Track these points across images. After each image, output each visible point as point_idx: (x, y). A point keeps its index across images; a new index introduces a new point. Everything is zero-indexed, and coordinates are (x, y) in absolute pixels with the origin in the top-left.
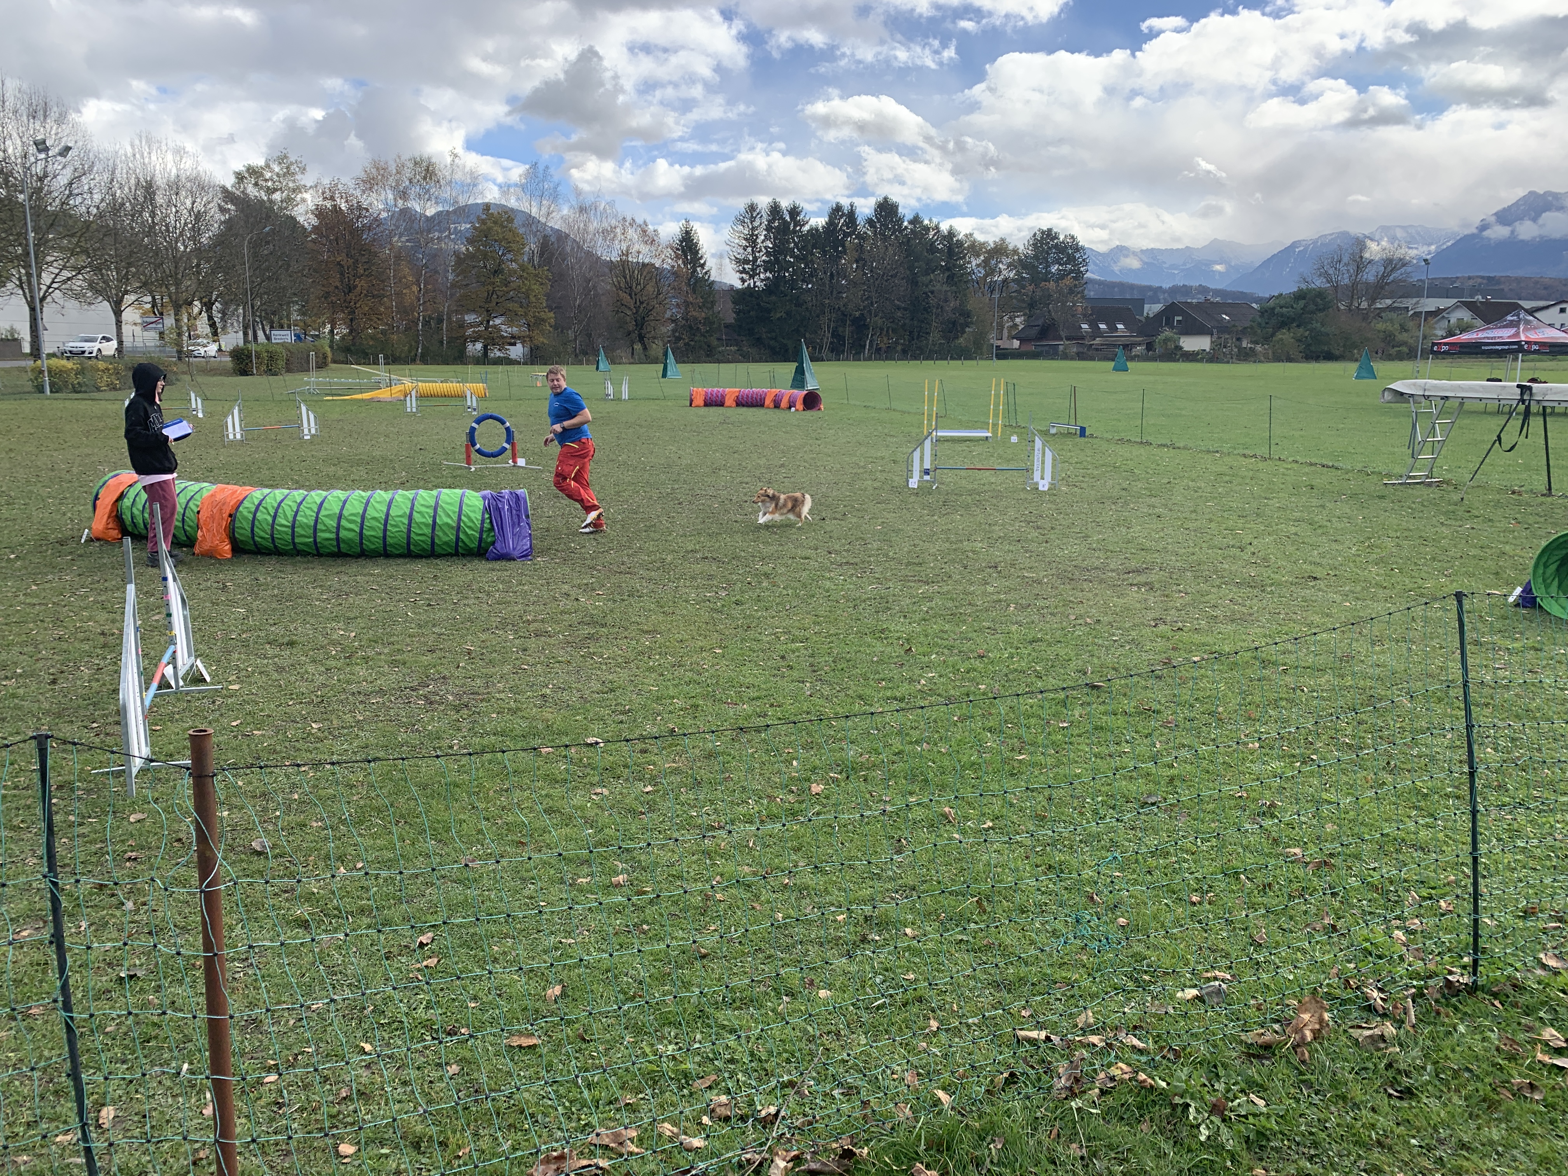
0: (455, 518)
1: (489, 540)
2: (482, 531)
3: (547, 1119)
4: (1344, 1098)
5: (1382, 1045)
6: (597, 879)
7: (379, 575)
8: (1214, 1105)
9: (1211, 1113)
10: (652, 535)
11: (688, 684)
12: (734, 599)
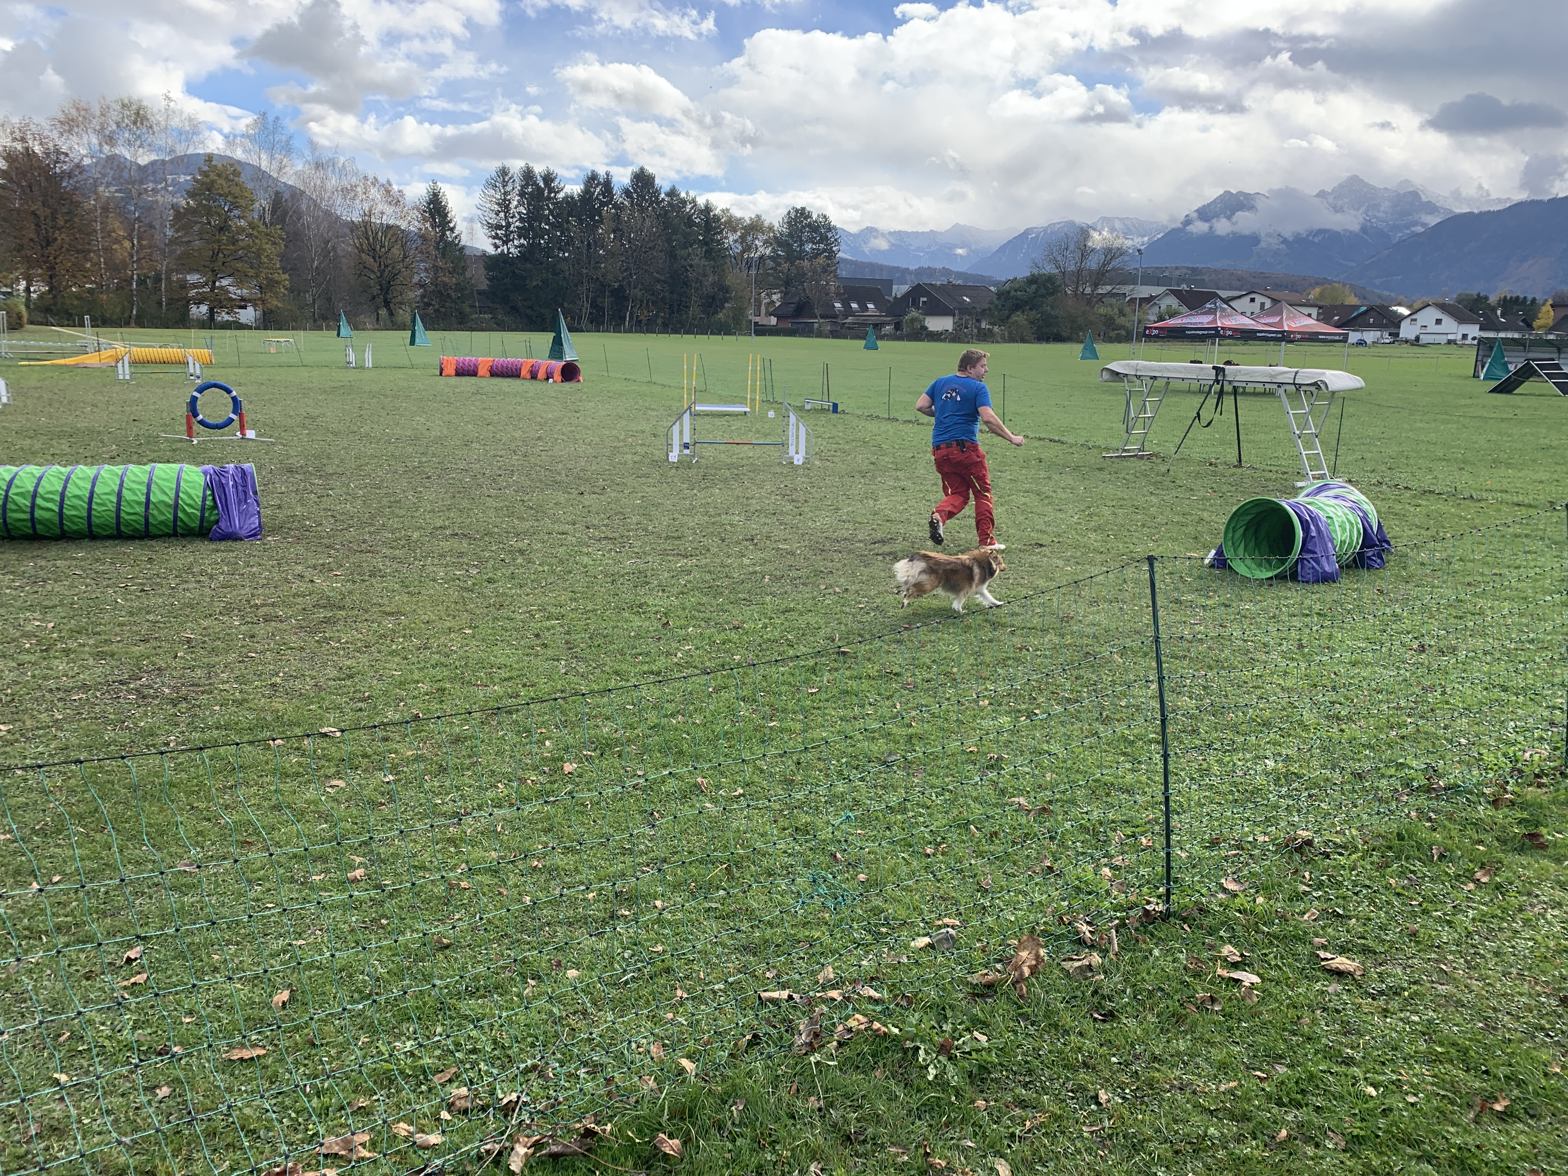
0: (173, 495)
1: (212, 518)
2: (203, 509)
3: (271, 1134)
4: (1056, 1026)
5: (1090, 974)
6: (332, 875)
7: (83, 559)
8: (942, 1045)
9: (939, 1053)
10: (397, 511)
11: (434, 667)
12: (485, 577)
